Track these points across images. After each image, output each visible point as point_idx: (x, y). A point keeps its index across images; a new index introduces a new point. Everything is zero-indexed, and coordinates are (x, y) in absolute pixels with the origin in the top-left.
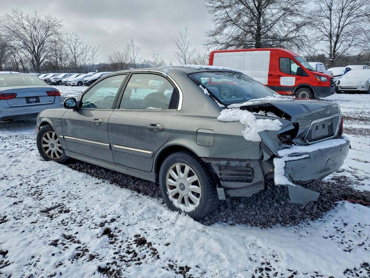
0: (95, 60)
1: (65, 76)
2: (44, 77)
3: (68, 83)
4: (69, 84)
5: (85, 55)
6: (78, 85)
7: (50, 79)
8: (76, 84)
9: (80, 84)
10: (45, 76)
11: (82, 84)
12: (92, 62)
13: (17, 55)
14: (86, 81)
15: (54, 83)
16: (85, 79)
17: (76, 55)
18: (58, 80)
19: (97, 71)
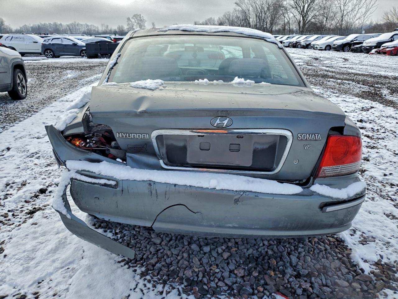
0: (367, 19)
1: (317, 38)
2: (297, 39)
3: (315, 46)
4: (316, 48)
5: (355, 12)
6: (325, 50)
7: (301, 42)
8: (324, 48)
9: (328, 48)
10: (299, 38)
11: (331, 49)
12: (362, 21)
13: (286, 15)
14: (334, 45)
15: (304, 46)
16: (335, 43)
17: (345, 13)
18: (308, 43)
19: (363, 32)
